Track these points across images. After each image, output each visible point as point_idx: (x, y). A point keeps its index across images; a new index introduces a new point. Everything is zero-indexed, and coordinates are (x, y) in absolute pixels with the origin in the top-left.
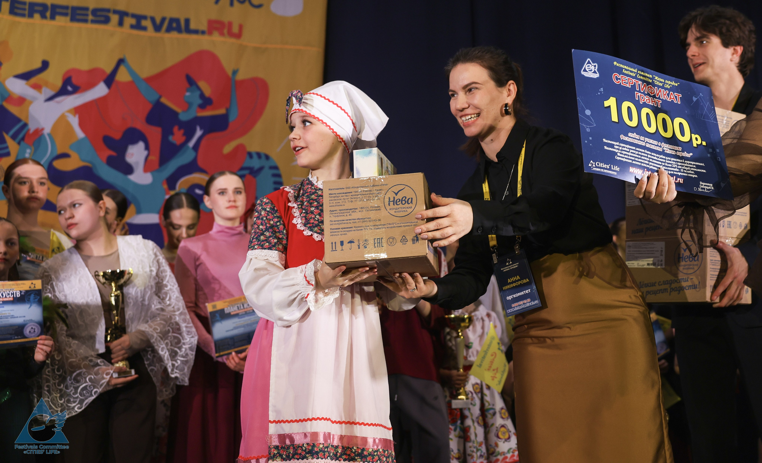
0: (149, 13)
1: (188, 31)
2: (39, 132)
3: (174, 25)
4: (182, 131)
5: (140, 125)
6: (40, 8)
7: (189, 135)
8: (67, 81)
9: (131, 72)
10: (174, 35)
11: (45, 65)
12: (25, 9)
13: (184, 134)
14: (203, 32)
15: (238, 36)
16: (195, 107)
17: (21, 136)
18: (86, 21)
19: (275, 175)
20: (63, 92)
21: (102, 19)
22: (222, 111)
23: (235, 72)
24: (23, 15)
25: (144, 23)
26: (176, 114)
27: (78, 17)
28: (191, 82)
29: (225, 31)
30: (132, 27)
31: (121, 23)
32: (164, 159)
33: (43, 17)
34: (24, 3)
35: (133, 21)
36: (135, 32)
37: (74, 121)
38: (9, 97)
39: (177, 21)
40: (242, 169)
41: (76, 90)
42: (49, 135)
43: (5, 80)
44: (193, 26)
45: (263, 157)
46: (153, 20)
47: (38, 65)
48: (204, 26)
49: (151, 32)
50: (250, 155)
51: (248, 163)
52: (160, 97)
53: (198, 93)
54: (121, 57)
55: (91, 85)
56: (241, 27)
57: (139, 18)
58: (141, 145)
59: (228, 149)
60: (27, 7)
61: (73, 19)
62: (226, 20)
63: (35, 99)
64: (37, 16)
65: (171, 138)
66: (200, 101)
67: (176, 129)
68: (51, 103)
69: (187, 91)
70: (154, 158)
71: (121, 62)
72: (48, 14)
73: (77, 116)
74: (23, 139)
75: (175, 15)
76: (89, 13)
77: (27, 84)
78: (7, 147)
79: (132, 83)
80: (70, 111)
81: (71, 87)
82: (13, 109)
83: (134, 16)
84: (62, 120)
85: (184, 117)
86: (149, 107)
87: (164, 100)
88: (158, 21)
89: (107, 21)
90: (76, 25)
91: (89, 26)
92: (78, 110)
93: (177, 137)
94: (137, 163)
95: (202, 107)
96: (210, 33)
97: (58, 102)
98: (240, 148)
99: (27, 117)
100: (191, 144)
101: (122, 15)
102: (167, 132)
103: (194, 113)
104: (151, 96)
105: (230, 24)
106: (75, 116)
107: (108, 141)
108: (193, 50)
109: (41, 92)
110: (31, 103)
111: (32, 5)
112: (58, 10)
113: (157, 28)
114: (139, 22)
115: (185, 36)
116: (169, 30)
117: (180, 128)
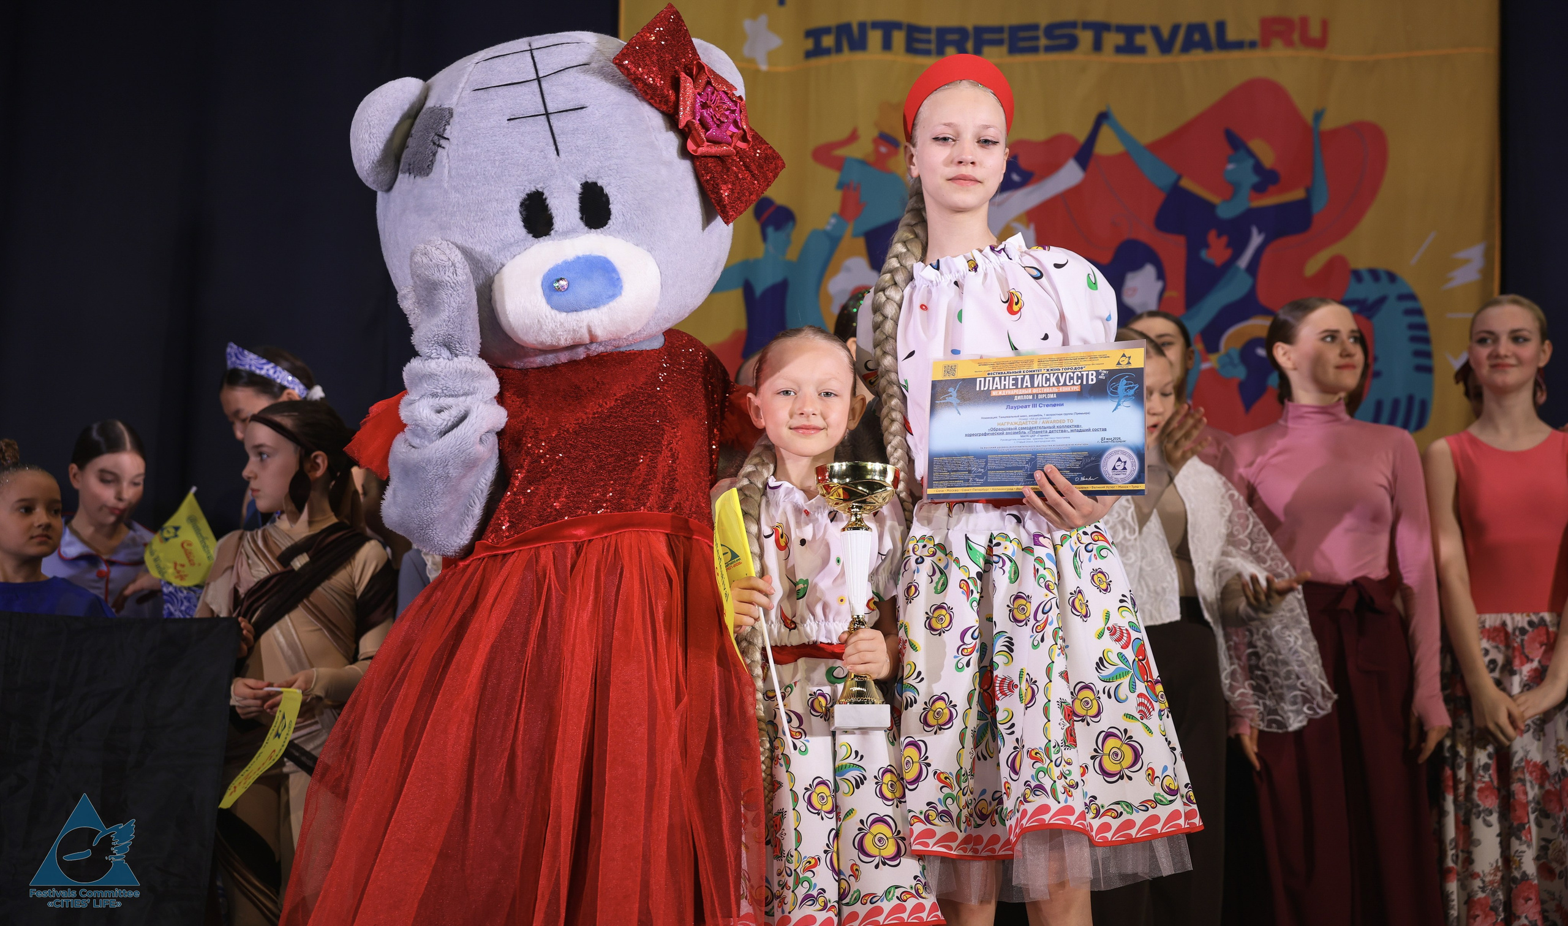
0: (1147, 20)
1: (1224, 44)
3: (1197, 37)
4: (1224, 240)
6: (954, 37)
7: (1238, 246)
8: (1010, 164)
9: (1122, 135)
10: (1198, 56)
12: (928, 42)
13: (1227, 247)
14: (1252, 45)
15: (1321, 43)
16: (1246, 191)
18: (1035, 50)
19: (1408, 312)
21: (1064, 41)
22: (1299, 194)
23: (1318, 116)
24: (926, 52)
25: (1140, 40)
26: (1211, 206)
27: (1022, 44)
28: (1235, 143)
29: (1296, 37)
30: (1119, 50)
31: (1098, 46)
32: (1194, 295)
34: (926, 30)
35: (1120, 39)
36: (1125, 59)
39: (1202, 28)
41: (1027, 178)
44: (1231, 35)
45: (1384, 278)
46: (1156, 31)
48: (1254, 34)
49: (1153, 56)
50: (1357, 274)
52: (1179, 178)
53: (1251, 161)
54: (1103, 108)
56: (1325, 25)
57: (1130, 31)
58: (1149, 271)
59: (1313, 267)
60: (932, 37)
61: (1014, 49)
62: (1294, 14)
65: (1204, 254)
66: (1255, 179)
67: (1212, 236)
69: (1229, 162)
70: (1176, 294)
71: (1102, 118)
72: (970, 45)
73: (1032, 227)
75: (1196, 19)
76: (1041, 33)
79: (1124, 157)
80: (1018, 219)
81: (1018, 176)
83: (1120, 29)
85: (1226, 211)
87: (1186, 183)
88: (1166, 33)
89: (1071, 44)
90: (1020, 59)
91: (1043, 57)
93: (1214, 252)
94: (1144, 304)
95: (1259, 189)
96: (1266, 43)
98: (1337, 263)
100: (1244, 262)
101: (1100, 29)
102: (1196, 243)
103: (1245, 201)
104: (1161, 175)
105: (1304, 21)
106: (1027, 226)
108: (1236, 81)
111: (942, 33)
112: (988, 36)
113: (1165, 47)
114: (1130, 40)
115: (1217, 55)
116: (1187, 48)
117: (1220, 234)
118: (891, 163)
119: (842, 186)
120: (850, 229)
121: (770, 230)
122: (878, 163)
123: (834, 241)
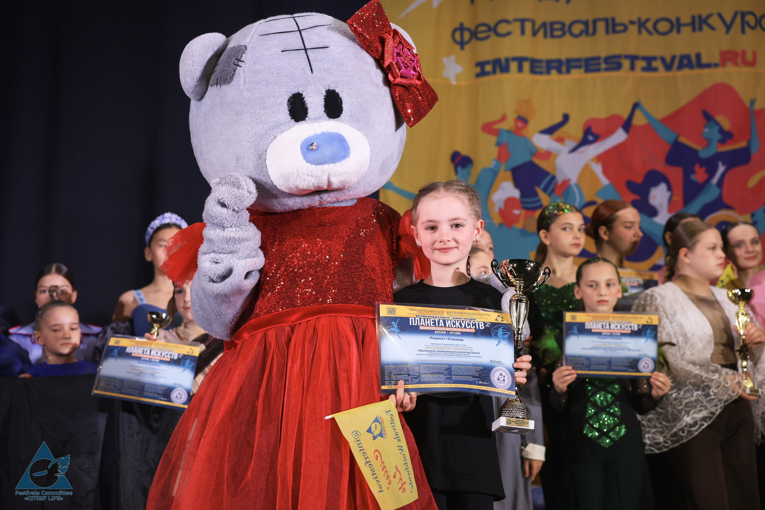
0: (658, 53)
1: (701, 65)
2: (566, 183)
3: (685, 62)
4: (703, 169)
5: (661, 166)
6: (555, 64)
7: (712, 172)
8: (588, 131)
9: (646, 114)
10: (686, 72)
11: (566, 118)
12: (542, 67)
13: (707, 172)
14: (716, 65)
15: (753, 64)
16: (715, 143)
17: (551, 188)
18: (598, 70)
20: (584, 142)
21: (614, 66)
22: (743, 144)
23: (753, 102)
24: (541, 73)
25: (655, 64)
26: (696, 152)
27: (592, 67)
28: (708, 117)
29: (739, 60)
30: (644, 69)
31: (632, 68)
32: (688, 198)
33: (560, 72)
34: (540, 61)
35: (644, 64)
36: (647, 74)
37: (598, 169)
38: (536, 153)
39: (688, 57)
41: (597, 138)
42: (577, 185)
43: (532, 136)
44: (705, 60)
46: (663, 59)
47: (559, 119)
48: (716, 59)
49: (662, 72)
52: (678, 136)
53: (716, 128)
55: (610, 132)
56: (755, 54)
57: (649, 60)
58: (663, 187)
59: (752, 183)
60: (544, 64)
61: (587, 70)
62: (738, 49)
63: (560, 152)
64: (554, 72)
65: (693, 177)
66: (719, 137)
67: (697, 167)
68: (575, 154)
69: (705, 127)
70: (678, 198)
71: (636, 106)
72: (564, 69)
73: (600, 163)
74: (553, 191)
75: (685, 52)
76: (602, 61)
77: (551, 138)
78: (539, 200)
80: (593, 160)
81: (592, 136)
82: (543, 164)
83: (644, 58)
84: (586, 170)
86: (667, 148)
87: (682, 139)
88: (668, 60)
89: (618, 67)
90: (591, 75)
91: (603, 74)
92: (601, 158)
93: (699, 175)
94: (661, 205)
95: (722, 142)
96: (723, 63)
97: (581, 153)
98: (764, 180)
99: (555, 170)
100: (715, 181)
101: (633, 58)
102: (688, 171)
103: (715, 148)
104: (668, 136)
105: (744, 52)
106: (598, 164)
107: (631, 186)
108: (707, 84)
109: (564, 145)
110: (556, 156)
111: (549, 62)
112: (573, 64)
113: (668, 67)
114: (649, 64)
115: (697, 71)
116: (681, 67)
117: (701, 166)
118: (524, 132)
119: (498, 144)
120: (503, 168)
121: (459, 169)
122: (517, 132)
123: (495, 173)
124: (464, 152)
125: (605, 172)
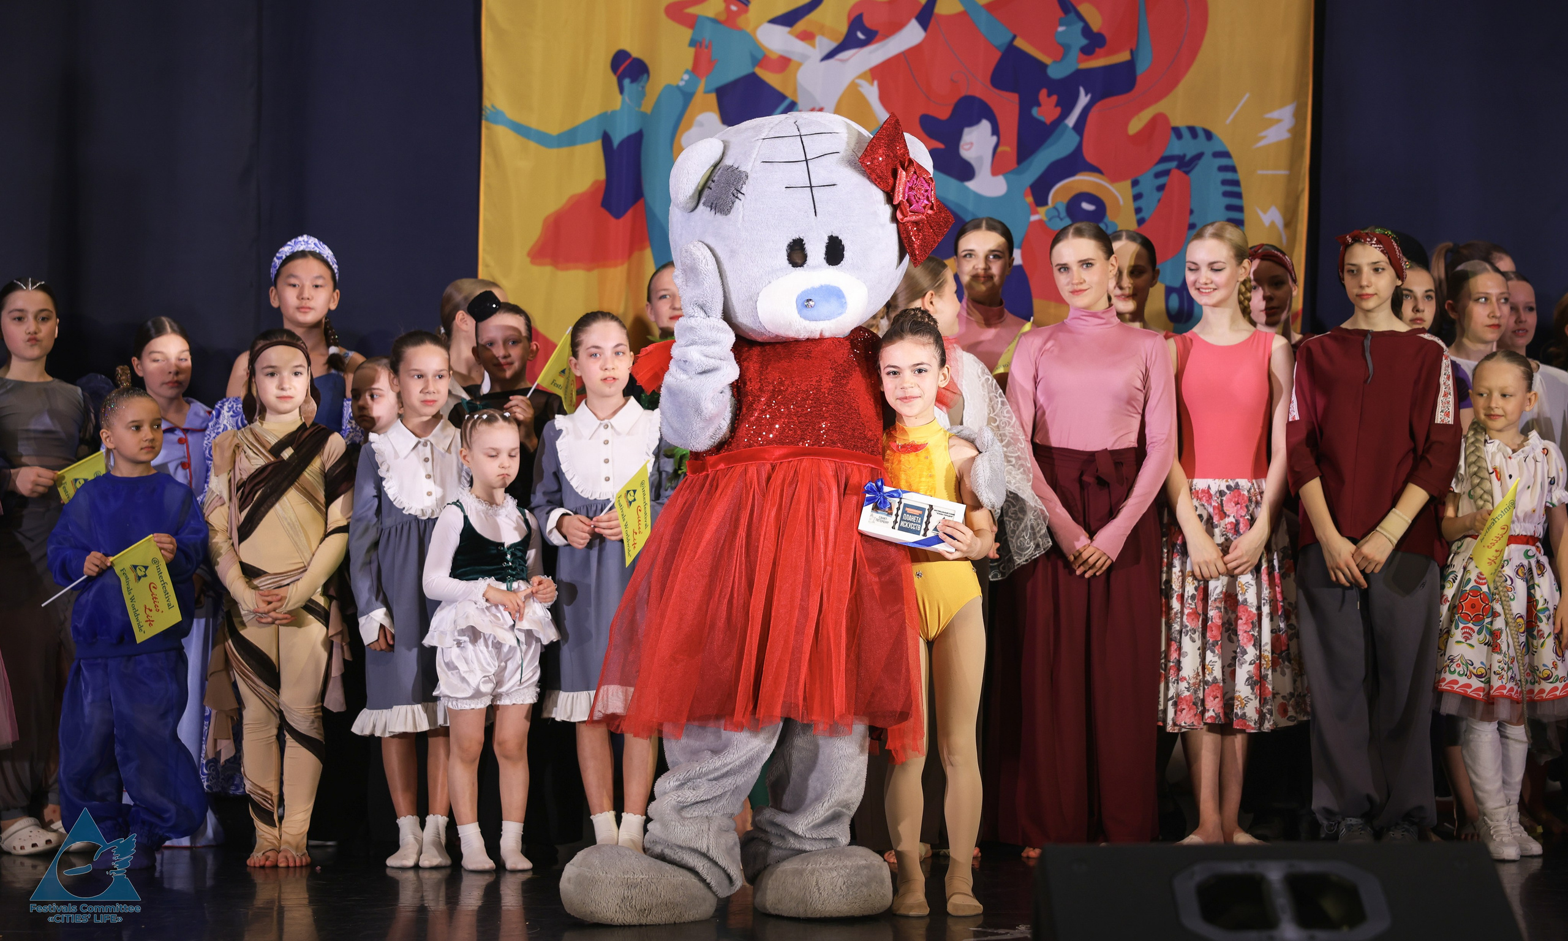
4: (1054, 98)
5: (981, 88)
7: (1066, 106)
8: (856, 23)
13: (1056, 106)
16: (1075, 53)
19: (1222, 169)
20: (848, 43)
22: (1124, 56)
26: (1043, 67)
28: (1066, 6)
32: (1025, 151)
37: (871, 92)
38: (762, 59)
40: (1165, 159)
41: (872, 37)
43: (756, 28)
45: (1201, 134)
50: (1177, 132)
51: (1176, 147)
52: (1014, 37)
53: (1081, 25)
55: (895, 27)
58: (985, 126)
59: (1136, 125)
63: (806, 57)
65: (1035, 112)
66: (1084, 42)
67: (1043, 94)
68: (832, 63)
69: (1061, 25)
70: (1009, 149)
73: (876, 83)
77: (790, 33)
80: (861, 77)
81: (863, 33)
85: (1057, 71)
87: (1020, 43)
93: (1045, 110)
94: (980, 159)
95: (1087, 51)
97: (842, 61)
98: (1158, 120)
99: (795, 91)
100: (1071, 121)
102: (1028, 102)
103: (1073, 63)
104: (998, 36)
106: (872, 84)
107: (929, 123)
109: (814, 46)
110: (800, 65)
117: (1049, 95)
118: (741, 21)
119: (693, 43)
120: (702, 85)
121: (627, 82)
122: (729, 21)
123: (687, 96)
124: (635, 54)
125: (884, 99)
